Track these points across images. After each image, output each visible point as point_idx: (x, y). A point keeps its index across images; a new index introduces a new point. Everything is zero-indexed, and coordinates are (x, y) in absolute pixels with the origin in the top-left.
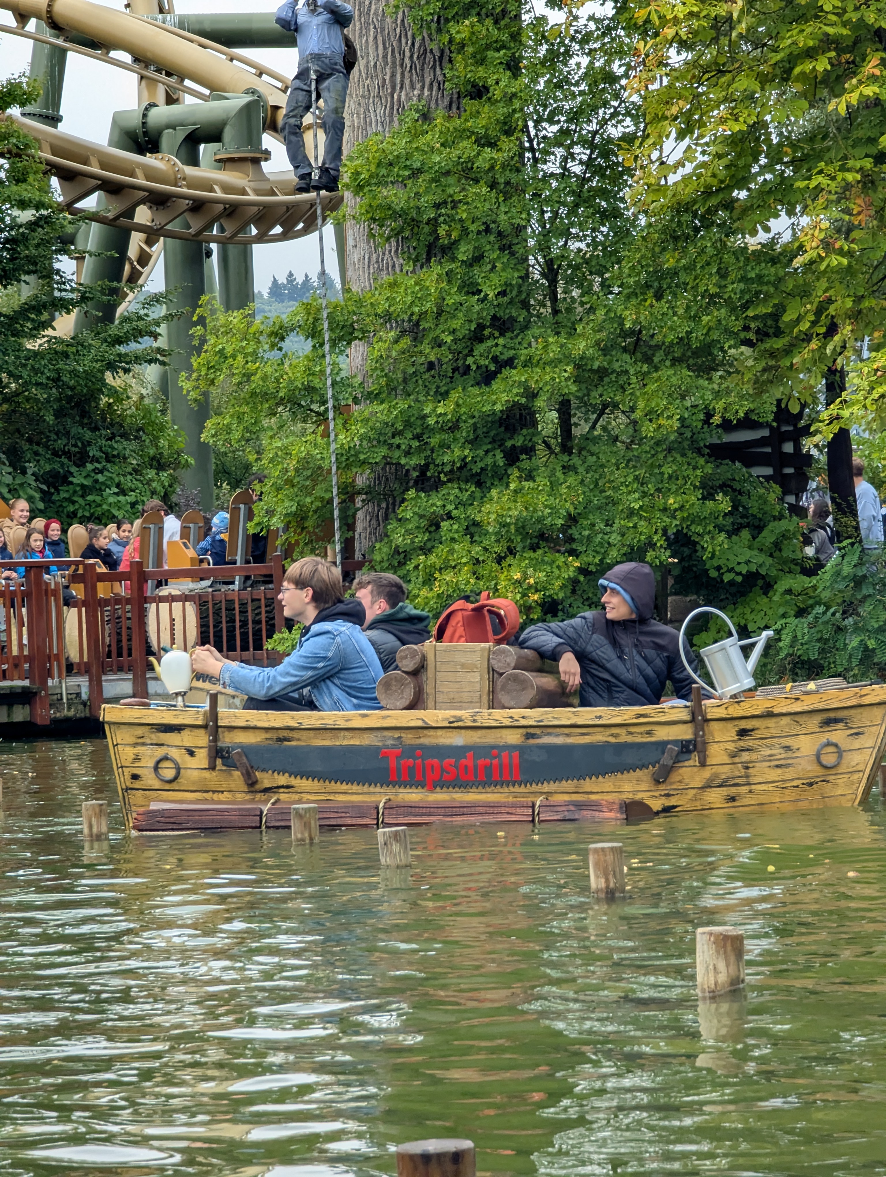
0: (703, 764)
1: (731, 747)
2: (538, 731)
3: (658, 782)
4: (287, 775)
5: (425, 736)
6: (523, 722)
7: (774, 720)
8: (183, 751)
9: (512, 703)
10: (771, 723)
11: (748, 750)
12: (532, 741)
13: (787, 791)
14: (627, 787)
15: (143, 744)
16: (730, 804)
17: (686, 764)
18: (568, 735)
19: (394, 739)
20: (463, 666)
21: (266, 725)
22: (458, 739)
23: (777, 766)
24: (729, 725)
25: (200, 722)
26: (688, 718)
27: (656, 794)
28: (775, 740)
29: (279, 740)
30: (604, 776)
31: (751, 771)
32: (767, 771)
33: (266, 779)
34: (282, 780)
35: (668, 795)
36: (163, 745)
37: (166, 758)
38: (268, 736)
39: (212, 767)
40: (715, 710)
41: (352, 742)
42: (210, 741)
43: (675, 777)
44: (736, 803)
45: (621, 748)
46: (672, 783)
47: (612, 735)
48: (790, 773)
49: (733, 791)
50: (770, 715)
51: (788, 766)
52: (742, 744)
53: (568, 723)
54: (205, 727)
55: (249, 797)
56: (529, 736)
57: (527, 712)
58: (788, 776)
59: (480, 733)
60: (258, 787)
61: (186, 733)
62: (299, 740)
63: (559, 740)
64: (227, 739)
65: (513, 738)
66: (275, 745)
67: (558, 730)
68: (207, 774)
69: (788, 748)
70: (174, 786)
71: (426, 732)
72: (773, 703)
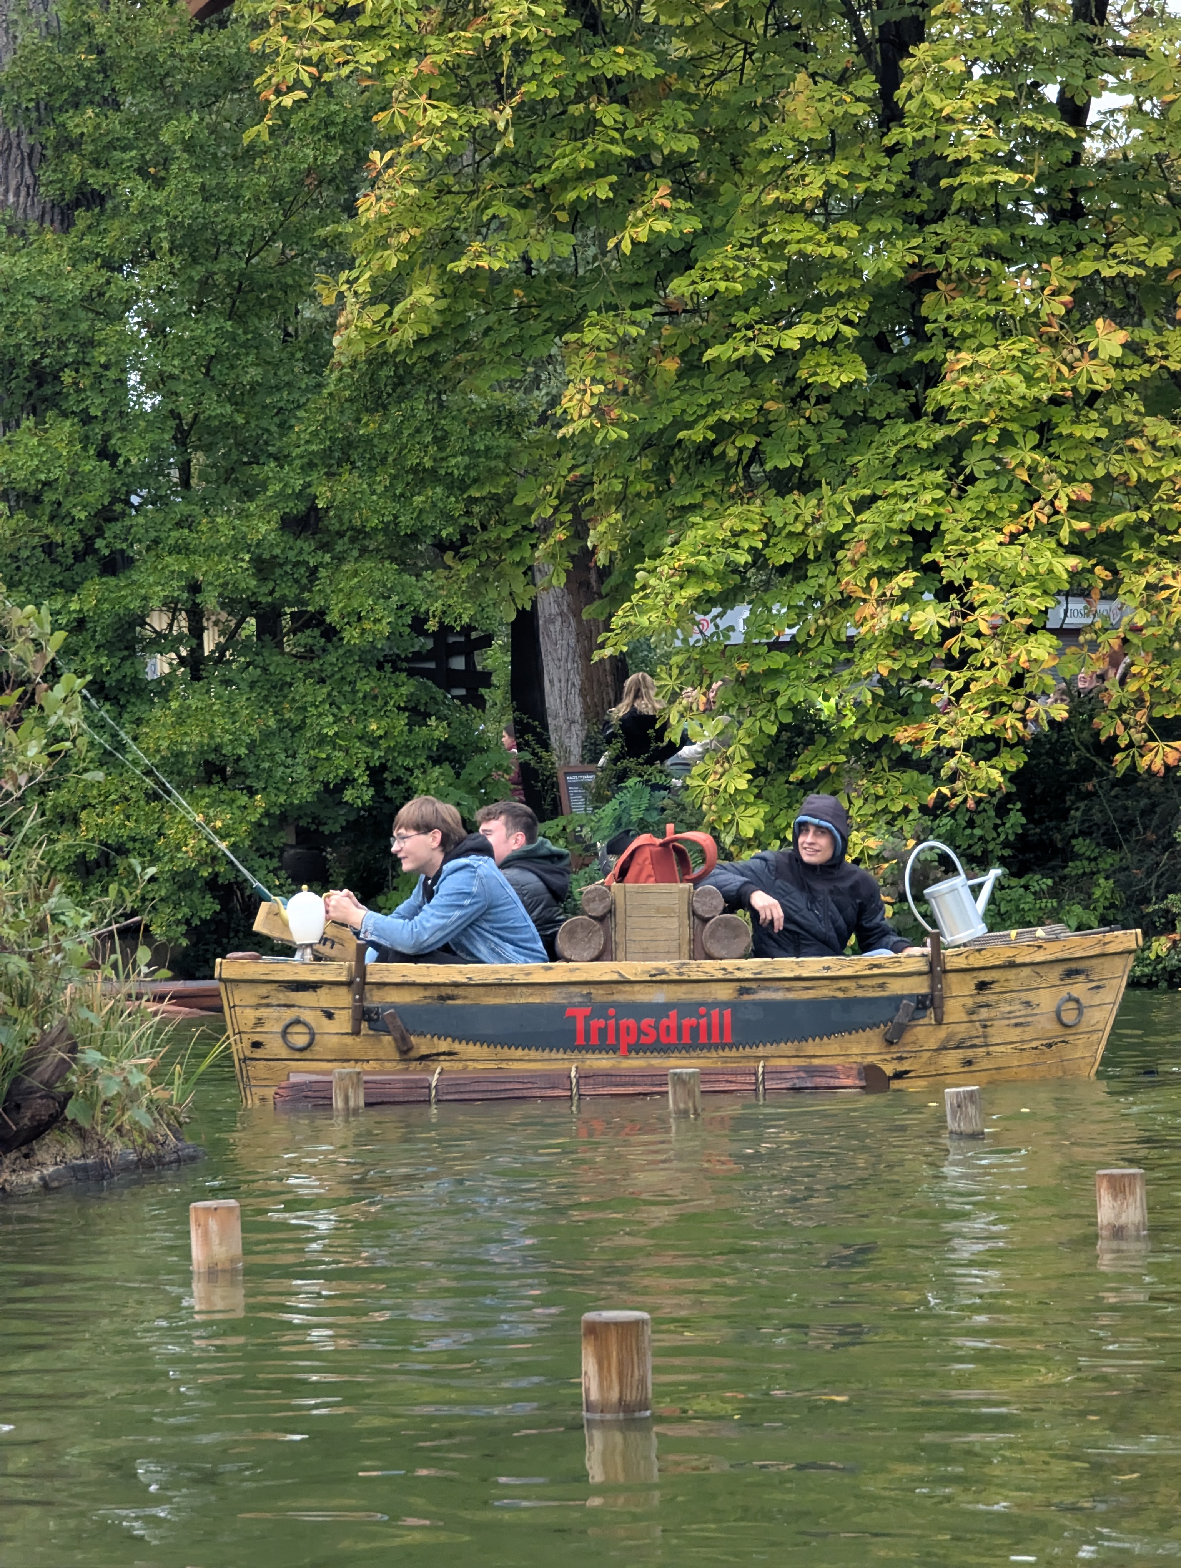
0: (939, 1022)
1: (969, 1002)
2: (753, 985)
3: (890, 1043)
4: (449, 1040)
5: (619, 992)
6: (738, 975)
7: (1014, 971)
8: (319, 1013)
9: (723, 953)
10: (1011, 974)
11: (987, 1006)
12: (746, 997)
13: (1026, 1054)
14: (855, 1050)
15: (268, 1005)
16: (966, 1069)
17: (921, 1022)
18: (788, 989)
19: (582, 996)
20: (658, 910)
21: (427, 980)
22: (658, 996)
23: (1016, 1025)
24: (968, 977)
25: (343, 979)
26: (926, 968)
27: (888, 1057)
28: (1014, 995)
29: (441, 998)
30: (829, 1038)
31: (989, 1030)
32: (1005, 1030)
33: (423, 1045)
34: (444, 1045)
35: (900, 1059)
36: (293, 1006)
37: (297, 1022)
38: (428, 993)
39: (356, 1032)
40: (955, 959)
41: (531, 1000)
42: (355, 1000)
43: (908, 1037)
44: (973, 1068)
45: (849, 1004)
46: (904, 1045)
47: (840, 989)
48: (1029, 1033)
49: (970, 1053)
50: (1012, 965)
51: (1028, 1024)
52: (980, 999)
53: (792, 975)
54: (348, 984)
55: (401, 1066)
56: (743, 991)
57: (742, 962)
58: (1028, 1037)
59: (685, 987)
60: (414, 1054)
61: (323, 992)
62: (465, 998)
63: (779, 996)
64: (375, 999)
65: (724, 993)
66: (436, 1003)
67: (778, 984)
68: (349, 1040)
69: (1027, 1003)
70: (307, 1055)
71: (620, 987)
72: (1015, 952)
